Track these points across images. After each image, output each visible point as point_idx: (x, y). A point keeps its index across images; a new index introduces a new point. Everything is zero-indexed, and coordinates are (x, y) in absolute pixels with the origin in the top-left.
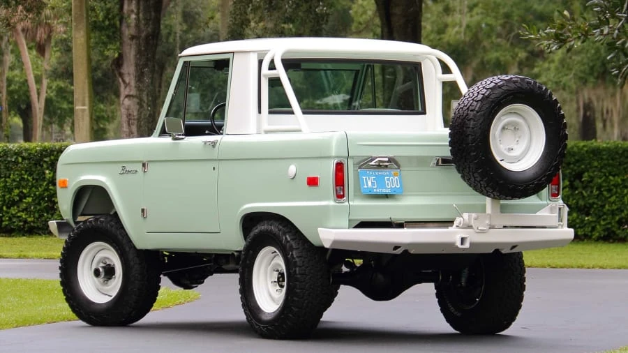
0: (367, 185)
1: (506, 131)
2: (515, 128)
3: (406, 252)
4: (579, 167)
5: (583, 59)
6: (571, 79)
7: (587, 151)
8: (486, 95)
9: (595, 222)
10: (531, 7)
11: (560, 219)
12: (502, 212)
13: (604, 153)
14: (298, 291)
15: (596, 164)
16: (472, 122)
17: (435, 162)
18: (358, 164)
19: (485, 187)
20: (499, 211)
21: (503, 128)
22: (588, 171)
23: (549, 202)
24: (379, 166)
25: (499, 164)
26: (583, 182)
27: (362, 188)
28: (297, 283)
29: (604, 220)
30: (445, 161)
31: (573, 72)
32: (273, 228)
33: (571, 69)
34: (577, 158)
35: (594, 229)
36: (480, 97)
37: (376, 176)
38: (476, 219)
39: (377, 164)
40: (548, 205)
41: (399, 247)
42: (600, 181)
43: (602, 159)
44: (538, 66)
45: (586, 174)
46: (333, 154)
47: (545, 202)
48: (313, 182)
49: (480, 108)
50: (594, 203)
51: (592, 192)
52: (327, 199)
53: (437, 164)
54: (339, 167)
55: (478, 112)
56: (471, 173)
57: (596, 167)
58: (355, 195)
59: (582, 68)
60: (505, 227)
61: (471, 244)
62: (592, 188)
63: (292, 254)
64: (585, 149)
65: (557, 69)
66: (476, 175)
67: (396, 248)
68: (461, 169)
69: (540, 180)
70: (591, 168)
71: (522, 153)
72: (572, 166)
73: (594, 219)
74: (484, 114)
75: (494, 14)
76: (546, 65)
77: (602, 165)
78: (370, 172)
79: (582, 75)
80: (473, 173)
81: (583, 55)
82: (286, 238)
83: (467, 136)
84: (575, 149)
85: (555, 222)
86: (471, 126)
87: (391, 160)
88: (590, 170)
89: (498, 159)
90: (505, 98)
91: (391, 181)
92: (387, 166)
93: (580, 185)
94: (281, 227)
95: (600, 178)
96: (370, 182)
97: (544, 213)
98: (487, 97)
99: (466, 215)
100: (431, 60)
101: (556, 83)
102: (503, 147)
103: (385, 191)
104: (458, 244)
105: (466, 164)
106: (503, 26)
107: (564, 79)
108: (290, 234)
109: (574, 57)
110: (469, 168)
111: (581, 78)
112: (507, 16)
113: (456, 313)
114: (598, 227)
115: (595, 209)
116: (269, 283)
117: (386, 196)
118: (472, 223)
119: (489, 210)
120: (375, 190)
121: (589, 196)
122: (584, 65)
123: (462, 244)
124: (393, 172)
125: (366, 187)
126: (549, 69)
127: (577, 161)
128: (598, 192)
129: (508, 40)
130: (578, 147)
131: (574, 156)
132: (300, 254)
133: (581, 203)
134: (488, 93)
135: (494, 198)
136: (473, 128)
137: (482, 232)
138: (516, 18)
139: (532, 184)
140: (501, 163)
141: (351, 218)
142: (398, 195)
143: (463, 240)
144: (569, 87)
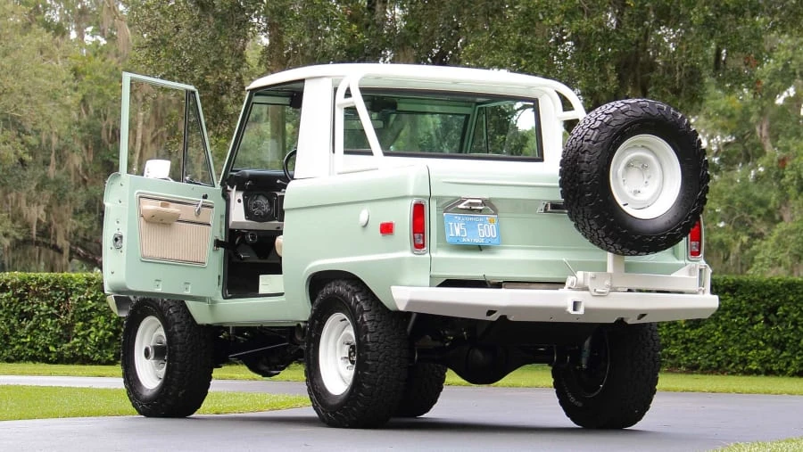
0: (454, 232)
1: (631, 170)
2: (644, 165)
3: (503, 318)
4: (774, 301)
5: (798, 238)
6: (786, 256)
7: (782, 285)
8: (605, 121)
9: (790, 357)
10: (751, 194)
11: (701, 283)
12: (626, 272)
13: (799, 287)
14: (370, 363)
15: (791, 298)
16: (587, 155)
17: (543, 207)
18: (443, 206)
19: (603, 238)
20: (623, 270)
21: (628, 166)
22: (783, 305)
23: (688, 262)
24: (471, 210)
25: (622, 209)
26: (778, 316)
27: (447, 236)
28: (368, 353)
29: (799, 355)
30: (555, 207)
31: (789, 250)
32: (341, 288)
33: (786, 247)
34: (771, 291)
35: (789, 364)
36: (598, 124)
37: (465, 222)
38: (593, 278)
39: (468, 207)
40: (686, 265)
41: (494, 312)
42: (795, 315)
43: (797, 293)
44: (755, 244)
45: (781, 308)
46: (411, 193)
47: (682, 262)
48: (387, 229)
49: (598, 137)
50: (789, 338)
51: (787, 326)
52: (403, 249)
53: (546, 210)
54: (419, 211)
55: (594, 142)
56: (586, 220)
57: (792, 301)
58: (438, 246)
59: (797, 246)
60: (629, 290)
61: (587, 310)
62: (787, 322)
63: (362, 318)
64: (780, 283)
65: (774, 247)
66: (592, 222)
67: (490, 313)
68: (574, 214)
69: (674, 231)
70: (786, 302)
71: (652, 197)
72: (766, 300)
73: (790, 354)
74: (602, 146)
75: (717, 200)
76: (764, 243)
77: (797, 299)
78: (457, 216)
79: (796, 253)
80: (589, 219)
81: (797, 235)
82: (355, 299)
83: (582, 172)
84: (770, 283)
85: (694, 286)
86: (586, 160)
87: (485, 202)
88: (785, 305)
89: (620, 203)
90: (630, 125)
91: (485, 230)
92: (481, 210)
93: (775, 319)
94: (349, 286)
95: (796, 312)
96: (458, 228)
97: (681, 274)
98: (607, 124)
99: (580, 274)
100: (549, 95)
101: (773, 259)
102: (627, 189)
103: (477, 241)
104: (570, 309)
105: (579, 208)
106: (726, 210)
107: (780, 257)
108: (360, 294)
109: (789, 237)
110: (583, 212)
111: (796, 255)
112: (730, 201)
113: (577, 403)
114: (793, 362)
115: (791, 343)
116: (339, 359)
117: (480, 248)
118: (588, 284)
119: (610, 269)
120: (464, 240)
121: (784, 330)
122: (799, 243)
123: (575, 309)
124: (488, 217)
125: (452, 235)
126: (766, 247)
127: (773, 295)
128: (793, 327)
129: (730, 223)
130: (772, 281)
131: (769, 289)
132: (372, 318)
133: (776, 337)
134: (608, 119)
135: (616, 253)
136: (588, 163)
137: (601, 295)
138: (737, 204)
139: (664, 235)
140: (625, 208)
141: (434, 273)
142: (494, 248)
143: (576, 305)
144: (784, 263)
